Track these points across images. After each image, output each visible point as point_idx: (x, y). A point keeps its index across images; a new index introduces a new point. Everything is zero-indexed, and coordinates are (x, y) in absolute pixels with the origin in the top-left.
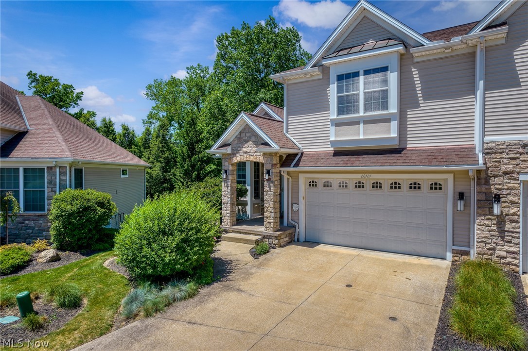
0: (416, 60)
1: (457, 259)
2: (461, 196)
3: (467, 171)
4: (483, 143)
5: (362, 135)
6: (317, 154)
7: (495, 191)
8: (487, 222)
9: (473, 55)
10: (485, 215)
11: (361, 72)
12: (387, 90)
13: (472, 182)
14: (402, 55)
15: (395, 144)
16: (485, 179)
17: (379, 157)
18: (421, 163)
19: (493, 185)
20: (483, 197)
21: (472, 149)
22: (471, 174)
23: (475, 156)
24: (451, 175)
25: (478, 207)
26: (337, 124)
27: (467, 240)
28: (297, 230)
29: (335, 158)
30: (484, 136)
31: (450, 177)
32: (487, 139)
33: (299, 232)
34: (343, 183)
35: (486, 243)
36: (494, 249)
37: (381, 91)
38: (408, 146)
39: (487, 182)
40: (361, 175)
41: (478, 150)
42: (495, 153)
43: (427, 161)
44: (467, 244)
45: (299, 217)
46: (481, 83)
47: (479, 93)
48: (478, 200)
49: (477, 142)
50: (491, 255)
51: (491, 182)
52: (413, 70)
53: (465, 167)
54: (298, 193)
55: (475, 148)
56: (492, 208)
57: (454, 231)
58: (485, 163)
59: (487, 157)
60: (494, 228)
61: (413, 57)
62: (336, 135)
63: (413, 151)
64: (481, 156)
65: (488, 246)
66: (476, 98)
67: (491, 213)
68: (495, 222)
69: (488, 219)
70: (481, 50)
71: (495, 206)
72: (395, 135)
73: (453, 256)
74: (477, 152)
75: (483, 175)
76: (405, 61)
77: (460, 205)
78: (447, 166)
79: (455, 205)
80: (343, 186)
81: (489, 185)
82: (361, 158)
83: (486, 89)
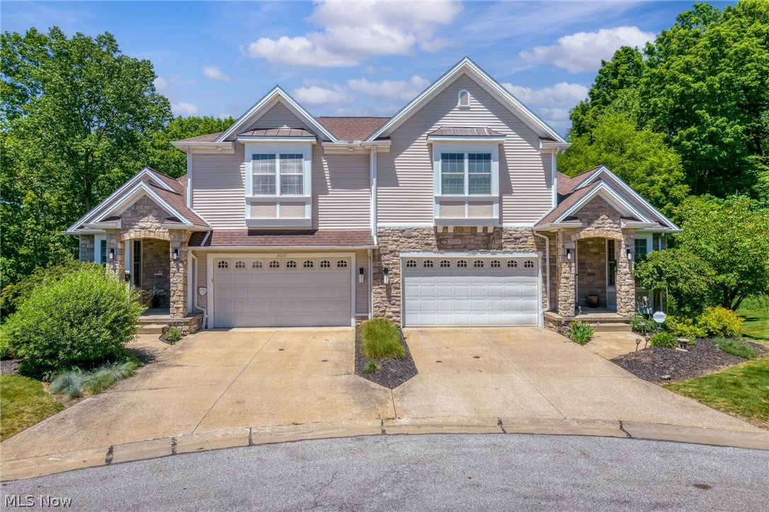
0: (325, 152)
1: (359, 324)
2: (362, 271)
3: (366, 250)
4: (377, 228)
5: (278, 215)
6: (229, 232)
7: (384, 266)
8: (379, 290)
9: (368, 156)
10: (379, 285)
11: (278, 155)
12: (302, 176)
13: (369, 259)
14: (313, 146)
15: (309, 226)
16: (378, 256)
17: (295, 237)
18: (332, 243)
19: (384, 261)
20: (377, 271)
21: (369, 232)
22: (369, 252)
23: (371, 238)
24: (354, 253)
25: (374, 279)
26: (253, 203)
27: (366, 308)
28: (205, 316)
29: (251, 238)
30: (377, 222)
31: (353, 255)
32: (379, 225)
33: (207, 319)
34: (257, 262)
35: (379, 307)
36: (384, 311)
37: (297, 176)
38: (319, 228)
39: (379, 259)
40: (276, 255)
41: (373, 233)
42: (385, 236)
43: (336, 241)
44: (366, 311)
45: (207, 301)
46: (375, 180)
47: (373, 188)
48: (374, 274)
49: (372, 227)
50: (383, 316)
51: (382, 259)
52: (323, 160)
53: (365, 247)
54: (206, 275)
55: (371, 232)
56: (383, 279)
57: (356, 301)
58: (378, 244)
59: (380, 239)
60: (384, 295)
61: (323, 150)
62: (252, 215)
63: (324, 233)
64: (375, 238)
65: (381, 309)
66: (371, 191)
67: (382, 283)
68: (385, 290)
69: (381, 288)
70: (374, 155)
71: (385, 277)
72: (310, 218)
73: (357, 322)
74: (373, 235)
75: (377, 254)
76: (317, 151)
77: (361, 277)
78: (352, 245)
79: (357, 279)
80: (257, 266)
81: (381, 261)
82: (278, 237)
83: (378, 185)
